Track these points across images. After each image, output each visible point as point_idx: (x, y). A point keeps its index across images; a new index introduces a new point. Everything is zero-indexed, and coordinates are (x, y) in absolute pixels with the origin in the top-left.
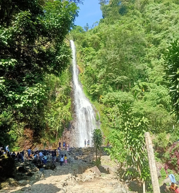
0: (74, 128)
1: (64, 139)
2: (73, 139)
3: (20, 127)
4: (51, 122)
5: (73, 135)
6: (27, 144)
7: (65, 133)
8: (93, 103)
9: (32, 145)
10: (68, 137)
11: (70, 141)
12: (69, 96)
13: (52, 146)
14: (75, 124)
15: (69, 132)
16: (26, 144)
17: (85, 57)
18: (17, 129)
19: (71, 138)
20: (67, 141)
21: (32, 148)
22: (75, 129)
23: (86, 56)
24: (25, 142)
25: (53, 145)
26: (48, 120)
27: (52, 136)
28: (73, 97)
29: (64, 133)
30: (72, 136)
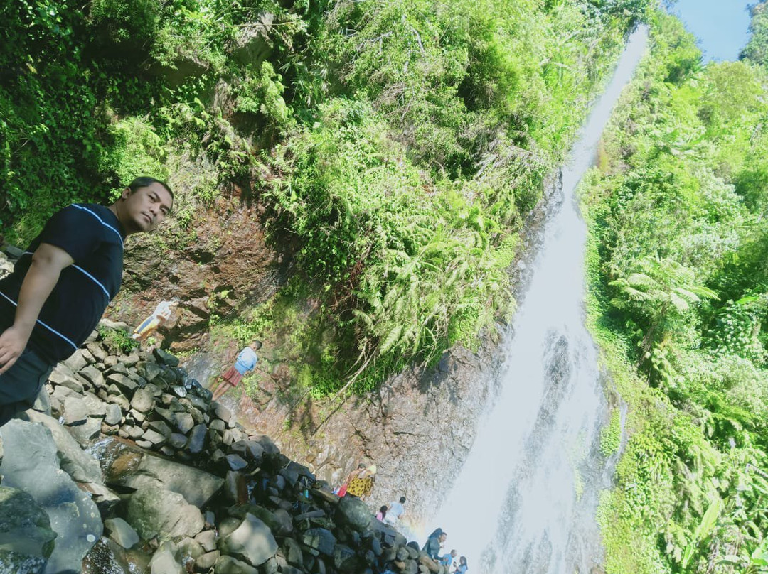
0: (455, 399)
1: (373, 420)
2: (419, 456)
3: (213, 157)
4: (392, 275)
5: (434, 434)
6: (176, 287)
7: (400, 388)
8: (602, 341)
9: (200, 319)
10: (397, 422)
11: (397, 451)
12: (520, 221)
13: (292, 411)
14: (471, 380)
15: (423, 399)
16: (171, 286)
17: (650, 121)
18: (187, 145)
19: (410, 440)
20: (382, 439)
21: (181, 340)
22: (460, 411)
23: (658, 121)
24: (175, 271)
25: (300, 409)
26: (384, 252)
27: (326, 351)
28: (530, 241)
29: (395, 384)
30: (419, 435)
